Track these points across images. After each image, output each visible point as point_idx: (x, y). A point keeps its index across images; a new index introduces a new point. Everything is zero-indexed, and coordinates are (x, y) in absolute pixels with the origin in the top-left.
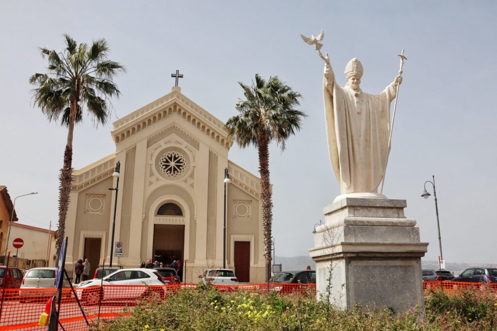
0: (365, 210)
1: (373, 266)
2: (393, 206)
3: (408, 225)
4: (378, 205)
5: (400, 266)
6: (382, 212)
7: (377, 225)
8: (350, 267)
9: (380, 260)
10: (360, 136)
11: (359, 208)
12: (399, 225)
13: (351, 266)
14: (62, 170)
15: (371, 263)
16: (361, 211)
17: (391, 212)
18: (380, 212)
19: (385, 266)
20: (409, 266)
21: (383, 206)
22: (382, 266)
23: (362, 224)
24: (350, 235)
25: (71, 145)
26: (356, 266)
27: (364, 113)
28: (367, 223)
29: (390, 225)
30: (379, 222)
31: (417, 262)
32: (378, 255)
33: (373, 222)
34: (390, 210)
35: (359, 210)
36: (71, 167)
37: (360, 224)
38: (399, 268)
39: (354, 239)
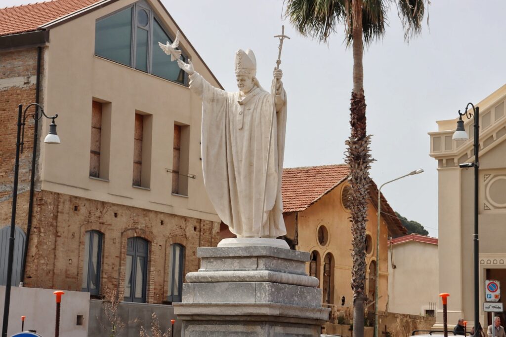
0: (219, 261)
1: (211, 332)
2: (249, 255)
3: (257, 279)
4: (231, 255)
5: (242, 332)
6: (238, 263)
7: (222, 280)
8: (186, 332)
9: (219, 324)
10: (241, 161)
11: (212, 260)
12: (248, 280)
13: (188, 331)
14: (348, 143)
15: (210, 327)
16: (215, 263)
17: (249, 263)
18: (236, 263)
19: (224, 332)
20: (252, 333)
21: (238, 255)
22: (221, 332)
23: (206, 281)
24: (189, 295)
25: (362, 90)
26: (193, 331)
27: (247, 127)
28: (210, 280)
29: (237, 280)
30: (223, 277)
31: (262, 328)
32: (214, 318)
33: (217, 277)
34: (248, 259)
35: (212, 262)
36: (365, 133)
37: (203, 280)
38: (240, 334)
39: (192, 298)
